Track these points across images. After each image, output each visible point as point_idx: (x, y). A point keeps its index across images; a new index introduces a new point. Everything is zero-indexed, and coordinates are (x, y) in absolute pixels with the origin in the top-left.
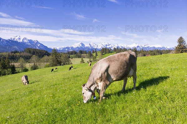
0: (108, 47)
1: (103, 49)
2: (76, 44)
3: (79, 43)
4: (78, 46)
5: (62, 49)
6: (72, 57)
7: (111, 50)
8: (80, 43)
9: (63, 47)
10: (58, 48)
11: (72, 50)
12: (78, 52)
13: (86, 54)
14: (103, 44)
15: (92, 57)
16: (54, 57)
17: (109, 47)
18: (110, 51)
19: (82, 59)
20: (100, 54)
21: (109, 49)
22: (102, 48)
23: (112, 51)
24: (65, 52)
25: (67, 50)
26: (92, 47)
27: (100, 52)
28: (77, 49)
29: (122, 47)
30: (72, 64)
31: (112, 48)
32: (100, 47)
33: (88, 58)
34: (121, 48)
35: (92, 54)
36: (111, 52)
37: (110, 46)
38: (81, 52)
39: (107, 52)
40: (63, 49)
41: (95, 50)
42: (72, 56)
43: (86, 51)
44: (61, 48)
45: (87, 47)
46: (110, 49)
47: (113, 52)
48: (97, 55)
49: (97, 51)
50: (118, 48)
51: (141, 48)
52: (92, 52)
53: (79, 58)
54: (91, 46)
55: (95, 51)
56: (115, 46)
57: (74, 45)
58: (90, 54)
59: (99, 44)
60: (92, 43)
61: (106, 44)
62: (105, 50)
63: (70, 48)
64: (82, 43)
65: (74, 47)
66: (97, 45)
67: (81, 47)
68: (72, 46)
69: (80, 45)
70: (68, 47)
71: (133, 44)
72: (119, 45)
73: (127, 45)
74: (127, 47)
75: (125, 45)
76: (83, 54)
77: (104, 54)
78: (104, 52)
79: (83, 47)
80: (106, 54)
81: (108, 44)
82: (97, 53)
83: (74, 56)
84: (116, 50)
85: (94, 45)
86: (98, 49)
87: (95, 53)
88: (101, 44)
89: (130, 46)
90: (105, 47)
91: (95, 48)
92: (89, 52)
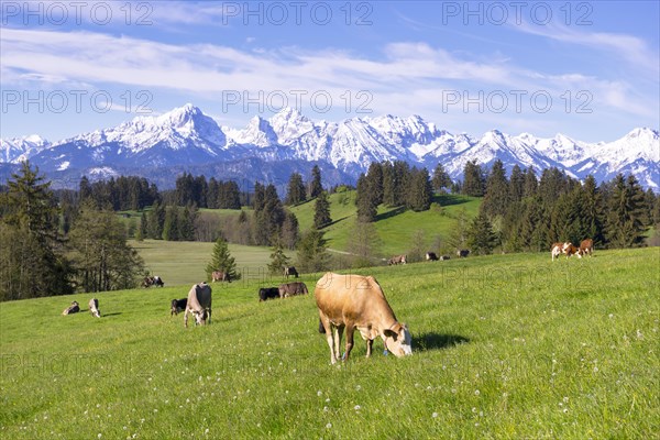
0: (418, 151)
1: (377, 169)
2: (149, 121)
3: (177, 113)
4: (163, 136)
5: (22, 158)
7: (443, 179)
8: (183, 110)
9: (35, 139)
11: (108, 172)
12: (166, 185)
13: (238, 206)
14: (375, 126)
15: (287, 236)
17: (428, 157)
18: (437, 193)
19: (221, 253)
20: (352, 211)
21: (425, 173)
22: (367, 164)
23: (448, 191)
24: (55, 186)
25: (65, 166)
26: (283, 149)
27: (353, 195)
28: (157, 163)
29: (537, 156)
31: (455, 168)
32: (350, 150)
33: (251, 244)
34: (528, 161)
35: (292, 209)
36: (445, 201)
37: (437, 147)
38: (195, 191)
39: (412, 195)
40: (35, 157)
41: (307, 179)
43: (233, 186)
44: (15, 153)
45: (239, 149)
46: (439, 169)
47: (454, 202)
48: (327, 222)
49: (326, 185)
50: (498, 167)
52: (283, 191)
53: (173, 237)
54: (273, 137)
55: (311, 184)
56: (474, 149)
57: (129, 125)
58: (271, 208)
59: (343, 129)
60: (289, 116)
61: (400, 130)
62: (396, 183)
63: (94, 149)
64: (199, 114)
65: (133, 145)
66: (329, 131)
67: (191, 149)
68: (110, 137)
69: (181, 125)
70: (81, 143)
71: (633, 136)
72: (515, 142)
73: (580, 144)
74: (578, 156)
75: (563, 138)
76: (206, 207)
77: (384, 216)
78: (386, 193)
79: (203, 146)
80: (402, 211)
81: (423, 130)
82: (328, 204)
83: (138, 220)
84: (483, 181)
85: (301, 132)
86: (331, 167)
87: (314, 201)
88: (360, 126)
89: (606, 147)
90: (391, 149)
91: (309, 159)
92: (261, 195)
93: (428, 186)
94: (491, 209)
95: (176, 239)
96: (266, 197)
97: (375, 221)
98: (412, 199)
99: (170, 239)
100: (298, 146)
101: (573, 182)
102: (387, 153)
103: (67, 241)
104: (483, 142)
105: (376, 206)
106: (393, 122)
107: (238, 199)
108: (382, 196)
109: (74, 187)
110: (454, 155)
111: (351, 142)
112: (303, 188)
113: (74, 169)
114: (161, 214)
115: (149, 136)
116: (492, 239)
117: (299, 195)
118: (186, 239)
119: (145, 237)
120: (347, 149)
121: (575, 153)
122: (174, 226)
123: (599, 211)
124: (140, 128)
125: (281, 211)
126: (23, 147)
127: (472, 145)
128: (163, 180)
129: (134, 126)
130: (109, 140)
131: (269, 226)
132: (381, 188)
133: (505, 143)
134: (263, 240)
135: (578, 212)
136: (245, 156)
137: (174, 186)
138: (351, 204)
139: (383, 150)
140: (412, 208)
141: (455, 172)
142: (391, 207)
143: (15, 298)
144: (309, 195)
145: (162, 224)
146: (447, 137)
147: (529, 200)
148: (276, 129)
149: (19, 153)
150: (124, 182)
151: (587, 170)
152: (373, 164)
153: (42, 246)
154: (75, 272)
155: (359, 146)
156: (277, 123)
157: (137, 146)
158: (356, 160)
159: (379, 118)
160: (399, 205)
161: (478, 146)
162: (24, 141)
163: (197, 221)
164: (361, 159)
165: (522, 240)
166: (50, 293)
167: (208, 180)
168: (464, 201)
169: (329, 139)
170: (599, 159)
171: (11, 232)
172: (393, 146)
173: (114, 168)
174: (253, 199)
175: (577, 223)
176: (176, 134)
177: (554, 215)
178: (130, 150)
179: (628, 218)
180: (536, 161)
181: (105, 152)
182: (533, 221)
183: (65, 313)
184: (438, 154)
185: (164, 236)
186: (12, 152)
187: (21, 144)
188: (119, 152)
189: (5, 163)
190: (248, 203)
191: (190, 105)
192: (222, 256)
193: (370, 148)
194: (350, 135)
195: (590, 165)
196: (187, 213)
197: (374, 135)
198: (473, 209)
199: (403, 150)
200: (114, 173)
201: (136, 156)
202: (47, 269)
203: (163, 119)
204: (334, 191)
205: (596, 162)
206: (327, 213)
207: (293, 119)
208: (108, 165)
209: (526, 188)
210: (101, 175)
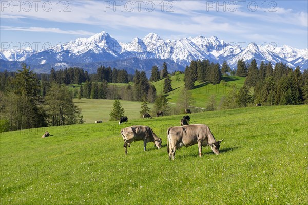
0: (215, 54)
1: (195, 64)
2: (84, 40)
3: (97, 36)
4: (91, 47)
5: (23, 59)
6: (70, 93)
7: (227, 68)
8: (100, 34)
10: (7, 55)
11: (65, 65)
12: (92, 71)
13: (127, 81)
14: (194, 41)
15: (150, 96)
16: (23, 96)
17: (221, 57)
18: (224, 75)
19: (117, 106)
20: (182, 84)
21: (218, 65)
22: (190, 60)
23: (229, 74)
24: (37, 71)
25: (43, 62)
26: (149, 53)
27: (182, 76)
28: (88, 61)
29: (274, 56)
30: (82, 122)
31: (233, 62)
32: (182, 55)
33: (133, 100)
34: (270, 58)
35: (153, 83)
36: (227, 79)
38: (106, 74)
39: (211, 76)
40: (28, 58)
41: (160, 68)
42: (70, 88)
43: (125, 72)
44: (19, 56)
45: (128, 53)
46: (225, 63)
48: (170, 89)
49: (170, 71)
50: (254, 62)
52: (149, 75)
53: (96, 97)
55: (163, 71)
56: (244, 52)
57: (74, 42)
58: (143, 83)
59: (179, 43)
60: (152, 37)
61: (207, 44)
62: (204, 71)
63: (58, 54)
64: (109, 36)
65: (76, 52)
66: (172, 44)
67: (104, 53)
68: (65, 48)
69: (100, 42)
70: (51, 51)
73: (295, 50)
74: (295, 56)
75: (287, 47)
76: (112, 82)
77: (198, 87)
78: (199, 75)
79: (110, 52)
80: (206, 84)
81: (218, 44)
82: (170, 81)
83: (79, 89)
84: (247, 69)
85: (158, 45)
86: (173, 62)
87: (163, 80)
88: (187, 42)
90: (202, 53)
91: (162, 58)
92: (138, 76)
93: (219, 72)
94: (250, 83)
95: (97, 98)
96: (140, 77)
97: (193, 89)
98: (211, 78)
99: (94, 98)
100: (156, 52)
101: (290, 69)
102: (200, 55)
103: (44, 101)
105: (194, 81)
106: (203, 39)
107: (127, 78)
108: (197, 77)
109: (48, 72)
110: (233, 56)
111: (183, 50)
112: (158, 73)
113: (48, 64)
114: (90, 86)
115: (84, 47)
116: (249, 98)
117: (156, 77)
118: (102, 98)
119: (82, 97)
120: (180, 53)
121: (293, 54)
122: (96, 92)
123: (300, 85)
124: (80, 43)
125: (148, 84)
126: (23, 53)
127: (242, 51)
128: (91, 68)
129: (76, 43)
130: (65, 49)
131: (142, 91)
132: (196, 73)
133: (258, 50)
134: (139, 99)
135: (290, 85)
136: (130, 56)
137: (96, 72)
138: (182, 81)
139: (198, 53)
140: (212, 83)
141: (234, 64)
142: (201, 82)
143: (20, 129)
144: (161, 76)
145: (90, 91)
147: (267, 79)
148: (145, 43)
149: (21, 56)
150: (72, 70)
151: (299, 63)
153: (32, 104)
154: (48, 116)
155: (187, 52)
156: (146, 40)
157: (78, 52)
158: (185, 58)
159: (196, 38)
160: (205, 81)
162: (24, 50)
163: (107, 89)
164: (188, 58)
165: (264, 99)
166: (36, 126)
167: (112, 69)
168: (237, 79)
169: (172, 48)
170: (305, 57)
171: (17, 97)
172: (203, 52)
173: (67, 63)
174: (134, 78)
175: (289, 91)
176: (97, 46)
177: (279, 87)
178: (75, 54)
180: (274, 58)
181: (63, 55)
182: (268, 90)
183: (43, 136)
184: (225, 55)
185: (91, 96)
186: (18, 56)
187: (22, 52)
188: (70, 55)
189: (14, 61)
190: (132, 80)
191: (104, 32)
192: (117, 108)
193: (192, 52)
194: (182, 46)
195: (300, 60)
196: (102, 86)
197: (194, 46)
198: (240, 83)
199: (208, 54)
200: (67, 66)
201: (77, 57)
202: (35, 115)
203: (90, 39)
204: (174, 74)
205: (303, 59)
206: (170, 85)
207: (154, 38)
208: (64, 62)
209: (267, 72)
210: (61, 66)
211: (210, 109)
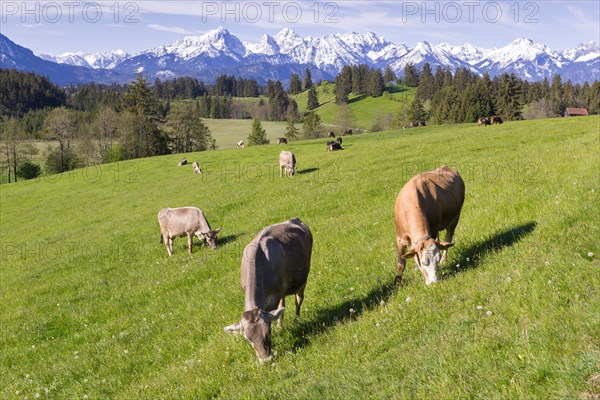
0: (373, 56)
1: (348, 70)
2: (195, 39)
3: (213, 33)
4: (204, 49)
5: (112, 66)
7: (391, 75)
8: (217, 31)
9: (120, 52)
10: (91, 61)
11: (170, 74)
12: (209, 81)
13: (256, 95)
14: (344, 40)
15: (289, 114)
17: (380, 60)
18: (387, 85)
20: (332, 98)
21: (379, 71)
22: (339, 65)
23: (394, 83)
25: (141, 70)
26: (284, 56)
27: (332, 87)
28: (201, 67)
29: (452, 58)
31: (398, 67)
32: (328, 56)
34: (446, 62)
35: (292, 97)
36: (392, 90)
37: (385, 53)
38: (229, 86)
39: (371, 87)
40: (120, 65)
41: (302, 77)
44: (107, 62)
45: (254, 56)
46: (388, 69)
47: (399, 91)
48: (317, 105)
49: (313, 80)
50: (427, 68)
51: (559, 65)
52: (286, 84)
53: (217, 116)
54: (276, 47)
55: (305, 79)
56: (410, 54)
57: (181, 42)
58: (280, 96)
59: (323, 42)
60: (287, 34)
61: (361, 42)
62: (361, 79)
63: (159, 58)
64: (228, 34)
65: (184, 55)
66: (314, 44)
67: (223, 58)
68: (170, 50)
69: (216, 41)
70: (151, 54)
71: (516, 43)
72: (438, 49)
73: (480, 50)
74: (479, 58)
75: (469, 46)
76: (237, 96)
77: (353, 101)
78: (354, 86)
79: (231, 55)
80: (364, 97)
81: (376, 42)
82: (316, 93)
84: (417, 76)
85: (296, 44)
86: (316, 68)
87: (307, 92)
88: (334, 40)
89: (498, 51)
90: (355, 55)
91: (301, 62)
92: (272, 88)
93: (382, 80)
94: (422, 95)
95: (219, 118)
96: (275, 89)
97: (348, 103)
98: (371, 88)
99: (215, 118)
100: (293, 54)
101: (476, 77)
102: (352, 58)
104: (416, 49)
105: (348, 94)
106: (356, 37)
107: (257, 91)
108: (351, 87)
110: (397, 58)
111: (329, 51)
112: (300, 83)
113: (147, 72)
114: (208, 101)
115: (195, 49)
116: (424, 115)
117: (297, 88)
118: (225, 117)
120: (326, 55)
121: (477, 55)
122: (217, 109)
123: (492, 96)
124: (189, 44)
125: (286, 98)
126: (112, 58)
127: (409, 51)
129: (184, 43)
130: (169, 52)
131: (279, 108)
132: (351, 82)
133: (431, 50)
135: (478, 97)
136: (258, 61)
137: (214, 83)
138: (331, 93)
139: (349, 56)
140: (371, 95)
142: (357, 94)
144: (303, 87)
145: (209, 108)
146: (392, 46)
147: (447, 89)
148: (278, 43)
149: (110, 62)
150: (182, 80)
151: (485, 67)
152: (345, 67)
154: (171, 140)
155: (334, 54)
156: (279, 38)
157: (187, 56)
158: (332, 63)
159: (346, 35)
160: (363, 93)
161: (413, 52)
162: (113, 54)
163: (232, 106)
164: (335, 62)
165: (443, 116)
167: (237, 78)
168: (405, 90)
169: (314, 49)
170: (493, 60)
172: (356, 53)
173: (173, 71)
175: (478, 104)
176: (213, 47)
177: (464, 100)
178: (183, 59)
179: (510, 100)
180: (451, 62)
181: (166, 61)
182: (450, 103)
183: (180, 164)
184: (386, 58)
185: (211, 115)
186: (105, 61)
187: (110, 56)
188: (176, 60)
189: (101, 69)
190: (263, 93)
191: (221, 28)
192: (257, 129)
193: (341, 55)
194: (327, 45)
195: (487, 63)
196: (225, 101)
197: (344, 46)
198: (411, 95)
199: (363, 55)
200: (175, 75)
201: (187, 62)
203: (204, 37)
204: (320, 84)
205: (491, 61)
206: (316, 99)
207: (289, 36)
208: (169, 69)
209: (445, 81)
210: (164, 76)
211: (376, 129)
